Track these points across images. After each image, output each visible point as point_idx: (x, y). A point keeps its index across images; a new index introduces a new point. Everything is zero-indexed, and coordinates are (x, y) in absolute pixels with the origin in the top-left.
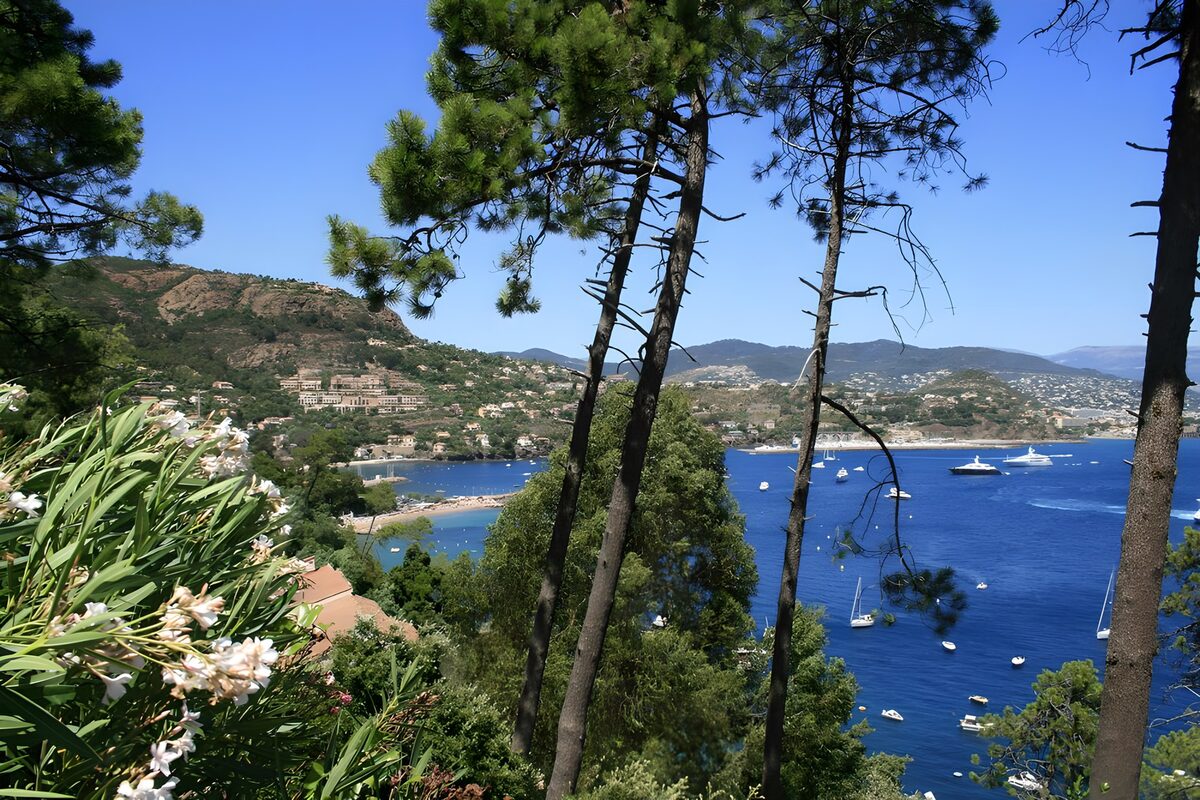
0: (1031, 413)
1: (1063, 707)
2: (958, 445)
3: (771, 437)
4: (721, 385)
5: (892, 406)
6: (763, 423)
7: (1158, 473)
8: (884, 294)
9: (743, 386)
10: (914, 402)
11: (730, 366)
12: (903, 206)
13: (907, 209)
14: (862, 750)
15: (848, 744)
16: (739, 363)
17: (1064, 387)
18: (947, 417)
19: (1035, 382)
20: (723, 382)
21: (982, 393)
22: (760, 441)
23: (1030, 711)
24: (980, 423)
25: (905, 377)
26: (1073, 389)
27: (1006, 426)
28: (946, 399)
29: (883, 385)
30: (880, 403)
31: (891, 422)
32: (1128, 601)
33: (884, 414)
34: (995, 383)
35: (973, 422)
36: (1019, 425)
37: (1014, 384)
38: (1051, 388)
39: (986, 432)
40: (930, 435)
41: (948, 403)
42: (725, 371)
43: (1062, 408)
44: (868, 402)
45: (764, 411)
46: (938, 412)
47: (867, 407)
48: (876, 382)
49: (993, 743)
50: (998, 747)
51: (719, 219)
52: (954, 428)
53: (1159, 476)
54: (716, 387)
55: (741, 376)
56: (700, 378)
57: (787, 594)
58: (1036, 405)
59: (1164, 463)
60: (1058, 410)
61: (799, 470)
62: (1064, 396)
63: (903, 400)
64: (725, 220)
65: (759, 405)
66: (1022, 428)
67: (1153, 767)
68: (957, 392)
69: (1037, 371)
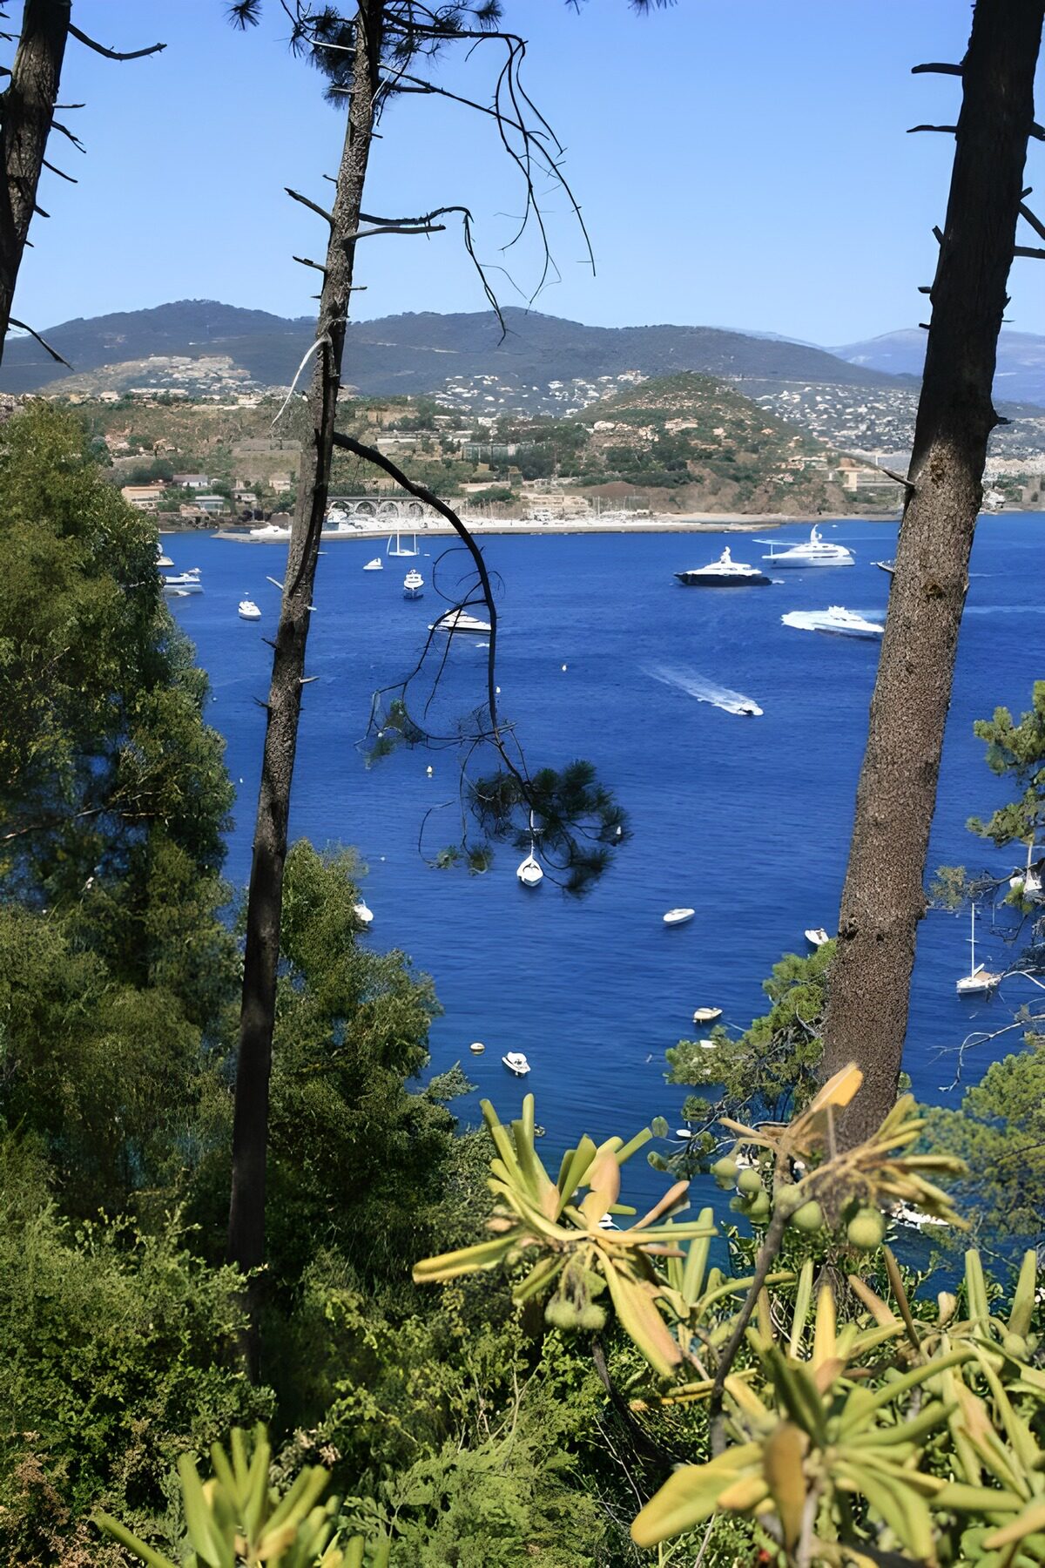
0: (799, 461)
1: (818, 1021)
2: (659, 523)
3: (283, 507)
4: (177, 399)
5: (529, 445)
6: (266, 479)
7: (935, 587)
8: (466, 222)
9: (222, 401)
10: (573, 437)
11: (195, 358)
12: (506, 36)
13: (515, 43)
14: (449, 1126)
15: (423, 1114)
16: (214, 351)
17: (863, 410)
18: (637, 468)
19: (809, 399)
20: (180, 392)
21: (707, 421)
22: (259, 516)
23: (759, 1034)
24: (700, 480)
25: (555, 385)
26: (881, 414)
27: (750, 485)
28: (636, 433)
29: (513, 401)
30: (506, 438)
31: (528, 478)
32: (877, 824)
33: (515, 461)
34: (732, 401)
35: (687, 479)
36: (776, 486)
37: (767, 402)
38: (837, 411)
39: (712, 499)
40: (603, 504)
41: (640, 438)
42: (186, 369)
43: (858, 452)
44: (481, 436)
45: (268, 453)
46: (619, 458)
47: (479, 447)
48: (497, 395)
49: (690, 1098)
50: (702, 1102)
51: (108, 54)
52: (651, 491)
53: (936, 593)
54: (166, 401)
55: (219, 379)
56: (133, 382)
57: (268, 832)
58: (809, 446)
59: (945, 569)
60: (850, 457)
61: (290, 581)
62: (863, 427)
63: (553, 434)
64: (120, 57)
65: (257, 442)
66: (780, 492)
67: (976, 1120)
68: (658, 418)
69: (814, 378)
